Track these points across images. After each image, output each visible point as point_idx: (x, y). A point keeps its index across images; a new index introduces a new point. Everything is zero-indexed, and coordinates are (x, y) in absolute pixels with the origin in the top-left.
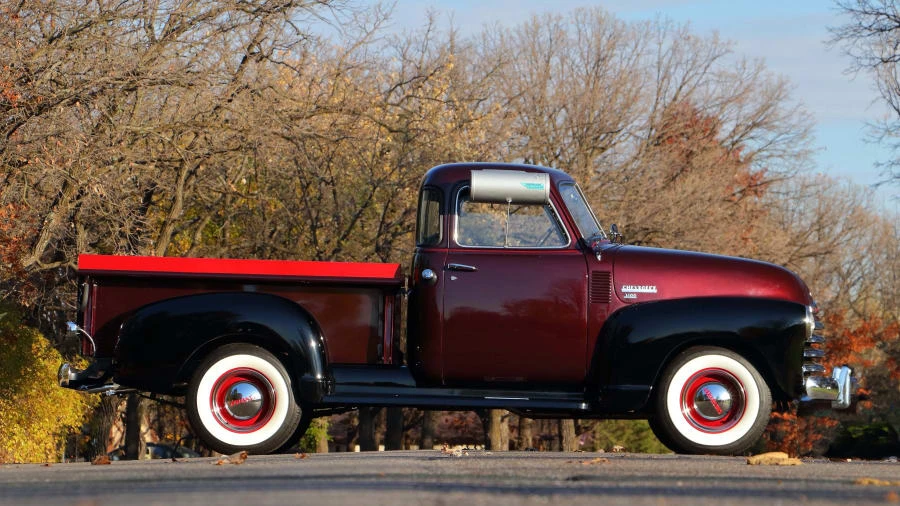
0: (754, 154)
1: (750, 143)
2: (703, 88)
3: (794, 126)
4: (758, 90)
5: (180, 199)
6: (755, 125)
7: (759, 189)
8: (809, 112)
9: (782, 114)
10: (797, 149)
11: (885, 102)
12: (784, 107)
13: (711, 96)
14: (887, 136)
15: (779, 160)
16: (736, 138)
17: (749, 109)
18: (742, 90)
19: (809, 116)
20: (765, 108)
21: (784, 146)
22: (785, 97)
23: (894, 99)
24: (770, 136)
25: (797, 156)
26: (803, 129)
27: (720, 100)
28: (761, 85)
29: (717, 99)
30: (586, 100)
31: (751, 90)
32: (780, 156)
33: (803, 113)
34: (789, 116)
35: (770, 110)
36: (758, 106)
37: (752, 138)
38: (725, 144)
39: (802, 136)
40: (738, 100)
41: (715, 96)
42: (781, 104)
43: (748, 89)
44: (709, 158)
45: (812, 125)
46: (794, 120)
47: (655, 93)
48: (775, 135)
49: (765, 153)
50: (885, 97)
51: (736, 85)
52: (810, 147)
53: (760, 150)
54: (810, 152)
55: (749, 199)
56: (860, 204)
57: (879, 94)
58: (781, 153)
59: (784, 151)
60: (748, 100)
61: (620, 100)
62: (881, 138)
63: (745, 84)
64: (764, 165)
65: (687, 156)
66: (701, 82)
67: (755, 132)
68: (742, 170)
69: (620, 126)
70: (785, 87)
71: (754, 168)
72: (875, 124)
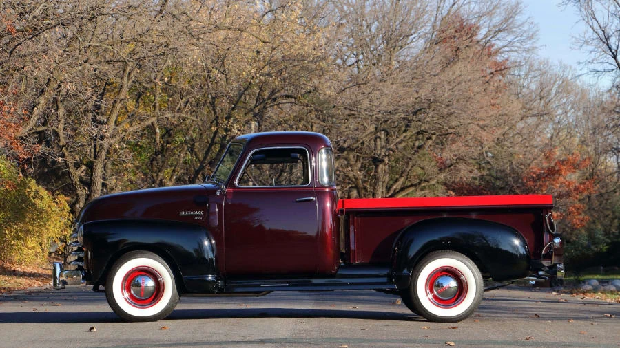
0: (500, 49)
1: (497, 42)
2: (466, 7)
3: (525, 32)
4: (502, 8)
5: (125, 85)
6: (500, 31)
7: (503, 72)
8: (535, 23)
9: (518, 23)
10: (527, 46)
11: (584, 22)
12: (519, 19)
13: (472, 11)
14: (585, 45)
15: (516, 54)
16: (488, 38)
17: (497, 20)
18: (491, 8)
19: (535, 25)
20: (506, 20)
21: (518, 44)
22: (520, 12)
23: (590, 20)
24: (510, 38)
25: (527, 51)
26: (531, 33)
27: (478, 14)
28: (504, 5)
29: (475, 14)
30: (391, 15)
31: (498, 8)
32: (516, 51)
33: (532, 23)
34: (522, 24)
35: (510, 21)
36: (502, 18)
37: (498, 39)
38: (481, 43)
39: (530, 38)
40: (490, 13)
41: (474, 11)
42: (517, 17)
43: (496, 7)
44: (470, 52)
45: (537, 31)
46: (526, 27)
47: (436, 10)
48: (513, 37)
49: (506, 49)
50: (584, 19)
51: (488, 4)
52: (535, 45)
53: (503, 47)
54: (537, 48)
55: (496, 78)
56: (567, 77)
57: (581, 18)
58: (516, 48)
59: (519, 47)
60: (496, 14)
61: (413, 14)
62: (581, 46)
63: (494, 4)
64: (506, 56)
65: (456, 51)
66: (465, 2)
67: (501, 35)
68: (492, 59)
69: (412, 32)
70: (520, 6)
71: (499, 58)
72: (578, 37)
